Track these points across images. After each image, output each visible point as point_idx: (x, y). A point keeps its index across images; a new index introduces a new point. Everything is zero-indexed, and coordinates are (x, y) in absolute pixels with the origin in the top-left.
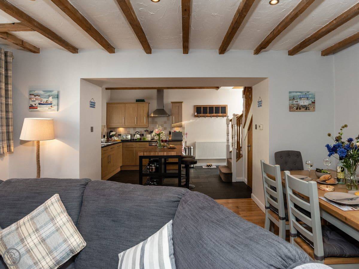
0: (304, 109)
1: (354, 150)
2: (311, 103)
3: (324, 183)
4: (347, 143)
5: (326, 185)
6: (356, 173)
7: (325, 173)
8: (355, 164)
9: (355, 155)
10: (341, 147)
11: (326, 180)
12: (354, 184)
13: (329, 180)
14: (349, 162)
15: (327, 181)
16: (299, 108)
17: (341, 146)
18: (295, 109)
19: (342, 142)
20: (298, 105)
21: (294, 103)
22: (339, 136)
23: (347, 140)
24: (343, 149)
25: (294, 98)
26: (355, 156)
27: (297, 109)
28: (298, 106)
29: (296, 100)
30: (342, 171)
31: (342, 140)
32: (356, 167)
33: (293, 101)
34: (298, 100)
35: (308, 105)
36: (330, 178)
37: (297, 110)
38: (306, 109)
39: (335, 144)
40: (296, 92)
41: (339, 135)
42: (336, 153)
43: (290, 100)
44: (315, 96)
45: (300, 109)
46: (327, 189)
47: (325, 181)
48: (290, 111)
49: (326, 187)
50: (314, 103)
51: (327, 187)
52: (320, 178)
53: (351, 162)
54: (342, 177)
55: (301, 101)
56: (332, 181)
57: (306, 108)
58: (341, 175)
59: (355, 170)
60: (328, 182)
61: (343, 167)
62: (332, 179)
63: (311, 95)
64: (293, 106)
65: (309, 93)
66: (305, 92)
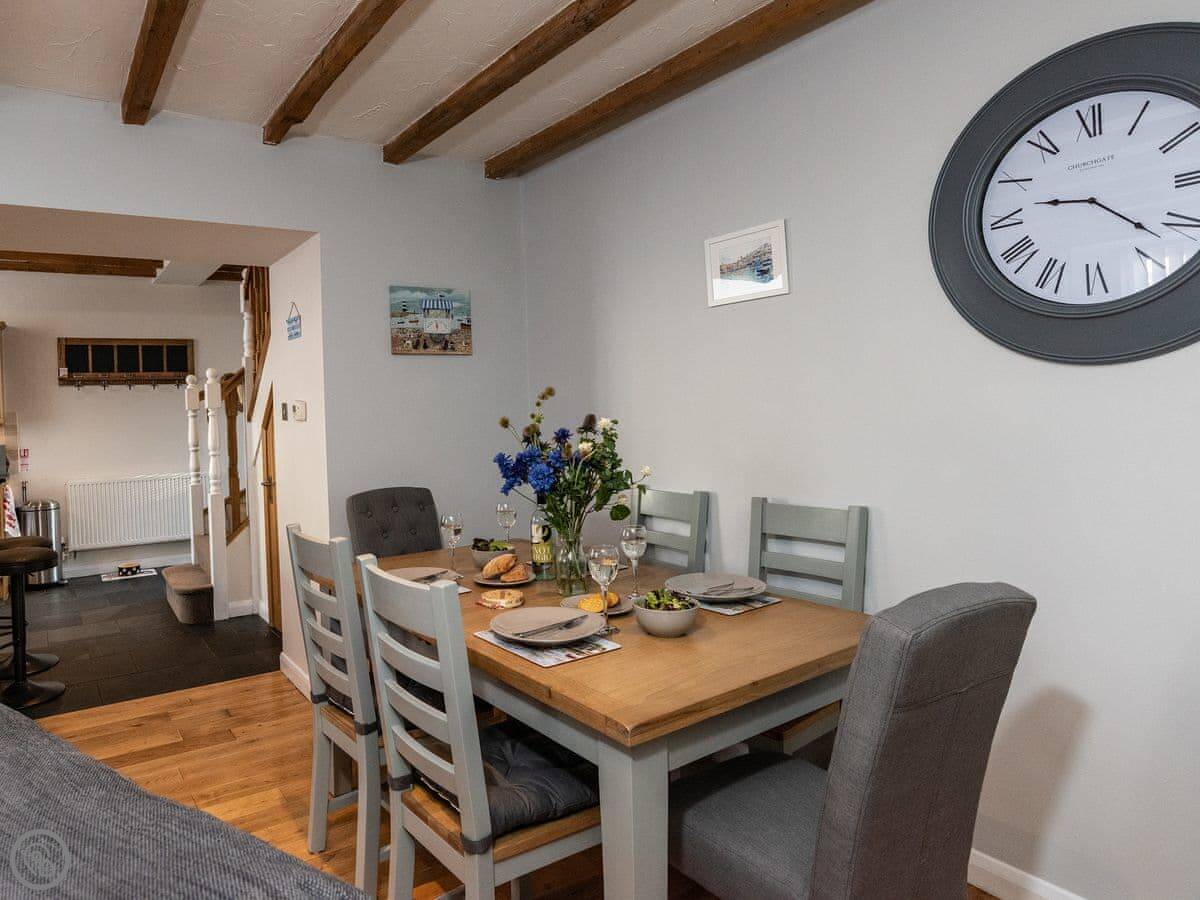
0: (438, 347)
1: (572, 468)
2: (457, 326)
3: (494, 583)
4: (554, 445)
5: (498, 591)
6: (581, 539)
7: (499, 550)
8: (578, 513)
9: (578, 484)
10: (539, 460)
11: (502, 574)
12: (577, 575)
13: (511, 573)
14: (562, 507)
15: (503, 578)
16: (422, 343)
17: (539, 456)
18: (411, 346)
19: (541, 444)
20: (418, 332)
21: (407, 325)
22: (533, 426)
23: (554, 435)
24: (544, 466)
25: (405, 310)
26: (576, 487)
27: (416, 347)
28: (419, 336)
29: (412, 318)
30: (546, 539)
31: (542, 439)
32: (580, 520)
33: (403, 319)
34: (420, 317)
35: (451, 335)
36: (511, 565)
37: (414, 351)
38: (445, 348)
39: (522, 452)
40: (413, 289)
41: (532, 421)
42: (526, 481)
43: (393, 315)
44: (469, 304)
45: (425, 347)
46: (503, 603)
47: (497, 577)
48: (393, 354)
49: (499, 595)
50: (466, 327)
51: (502, 597)
52: (486, 568)
53: (566, 506)
54: (545, 559)
55: (429, 320)
56: (519, 574)
57: (444, 344)
58: (542, 551)
59: (579, 530)
60: (507, 579)
61: (547, 526)
62: (520, 569)
63: (458, 301)
64: (404, 335)
65: (453, 294)
66: (440, 290)
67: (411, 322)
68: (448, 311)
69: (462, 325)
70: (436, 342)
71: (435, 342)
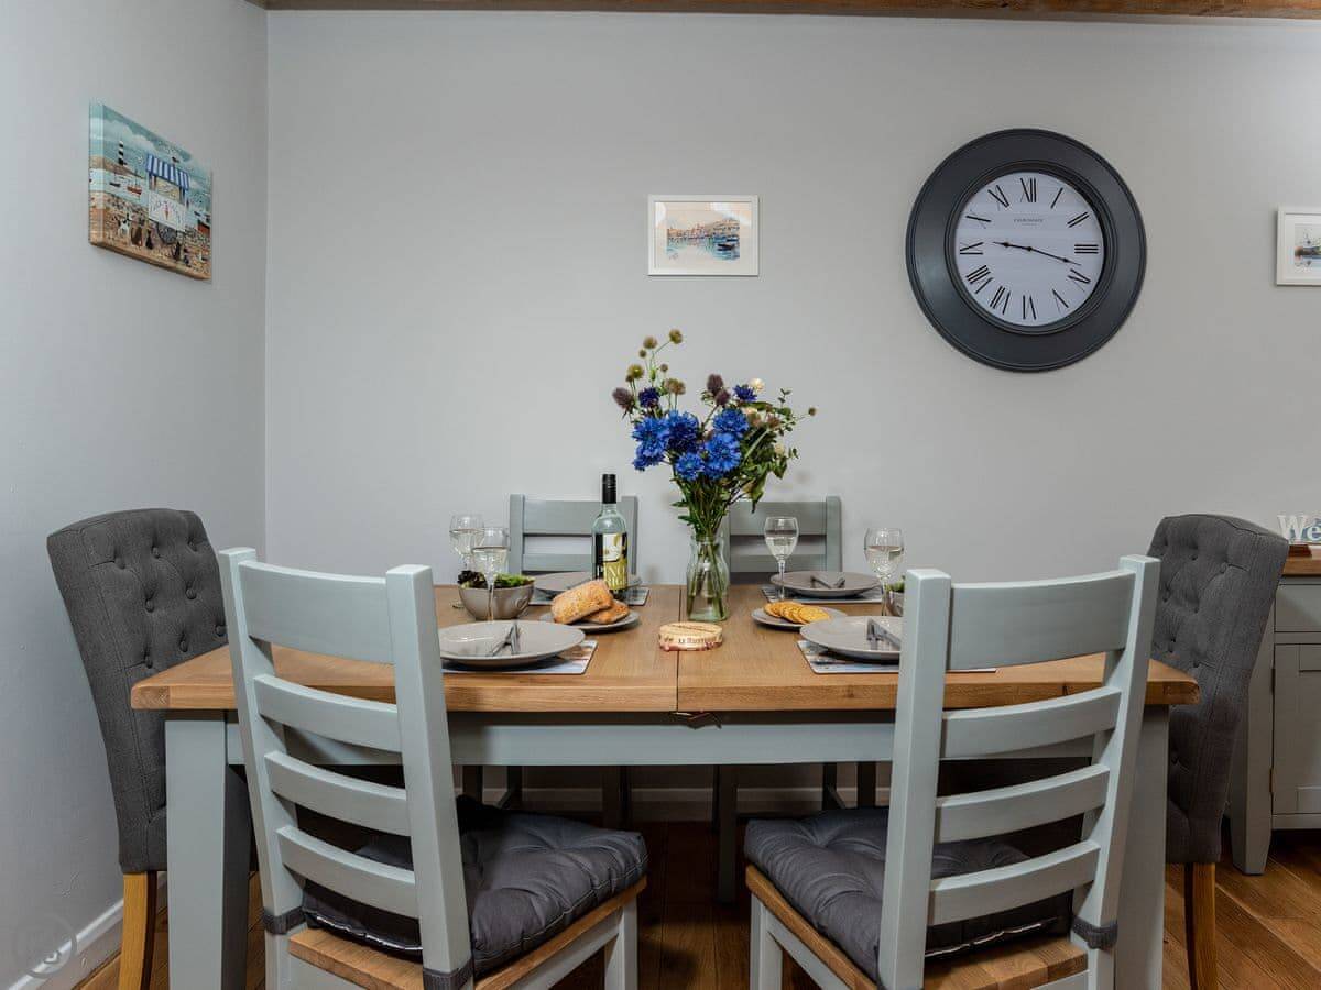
16: (145, 238)
18: (128, 237)
25: (122, 162)
28: (142, 222)
35: (184, 235)
38: (177, 258)
43: (104, 165)
45: (149, 246)
50: (205, 229)
55: (156, 197)
57: (175, 249)
63: (196, 178)
64: (118, 212)
65: (190, 162)
66: (174, 149)
67: (130, 189)
68: (182, 190)
69: (199, 222)
70: (164, 243)
71: (163, 241)
